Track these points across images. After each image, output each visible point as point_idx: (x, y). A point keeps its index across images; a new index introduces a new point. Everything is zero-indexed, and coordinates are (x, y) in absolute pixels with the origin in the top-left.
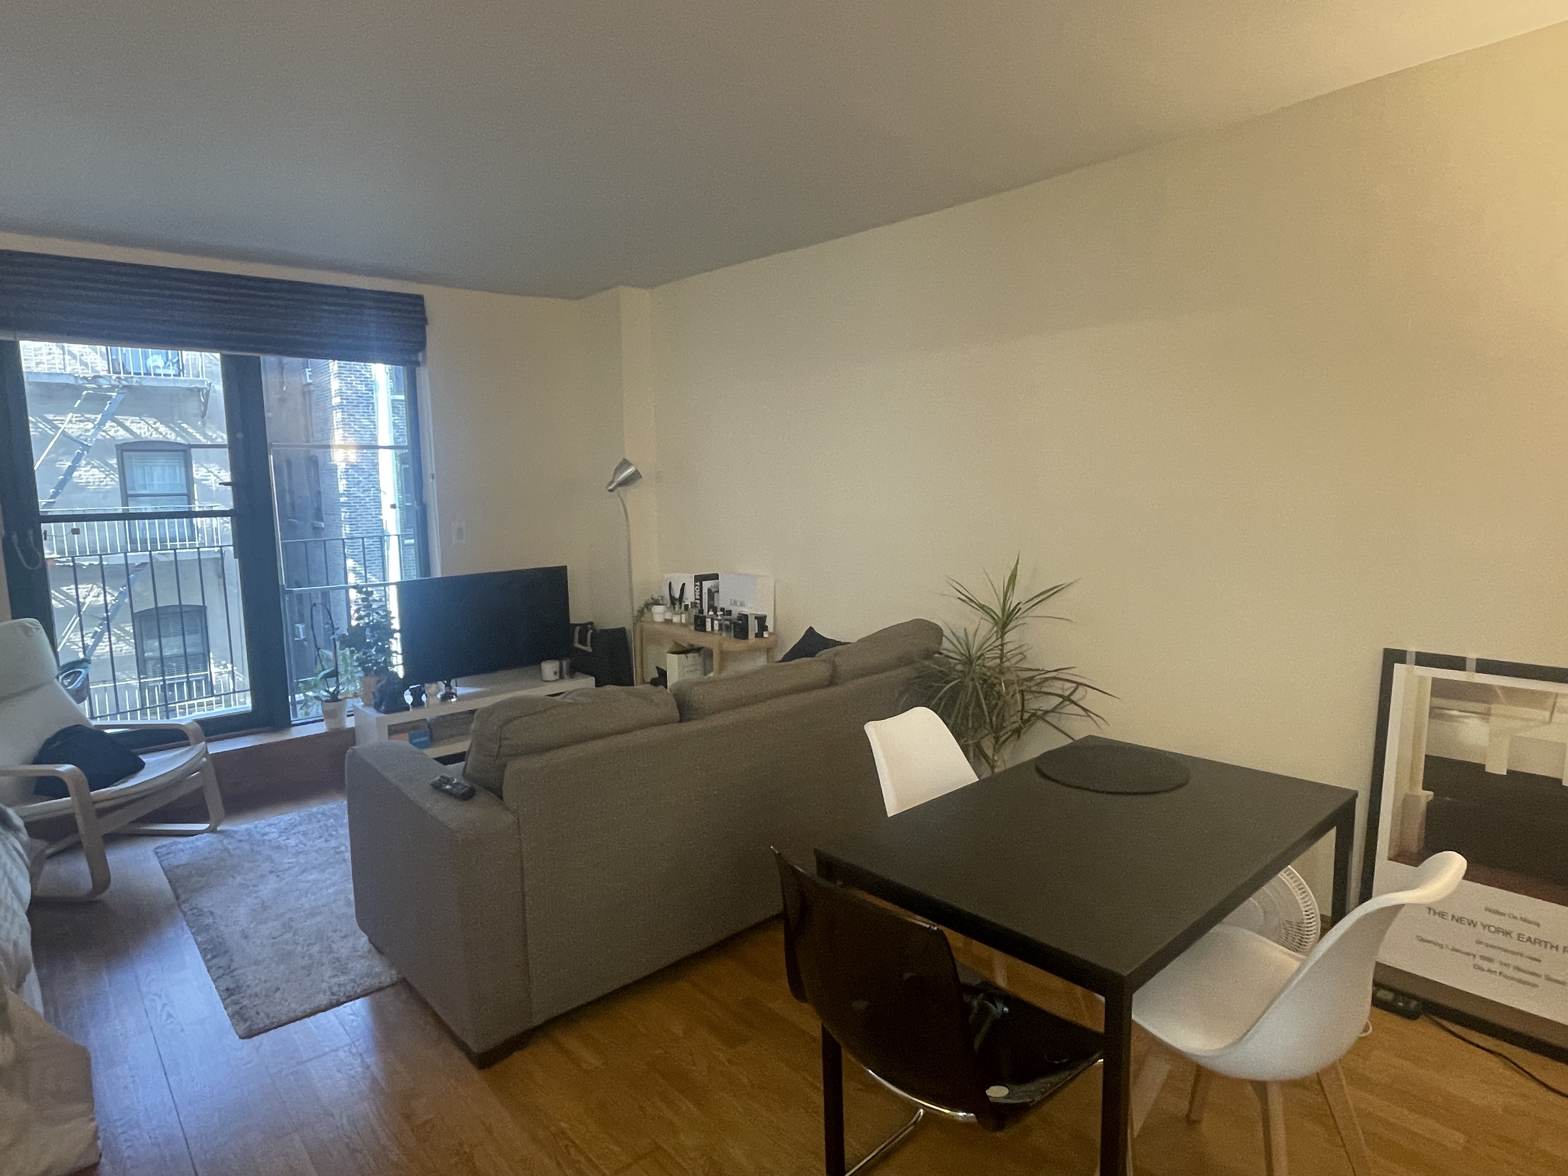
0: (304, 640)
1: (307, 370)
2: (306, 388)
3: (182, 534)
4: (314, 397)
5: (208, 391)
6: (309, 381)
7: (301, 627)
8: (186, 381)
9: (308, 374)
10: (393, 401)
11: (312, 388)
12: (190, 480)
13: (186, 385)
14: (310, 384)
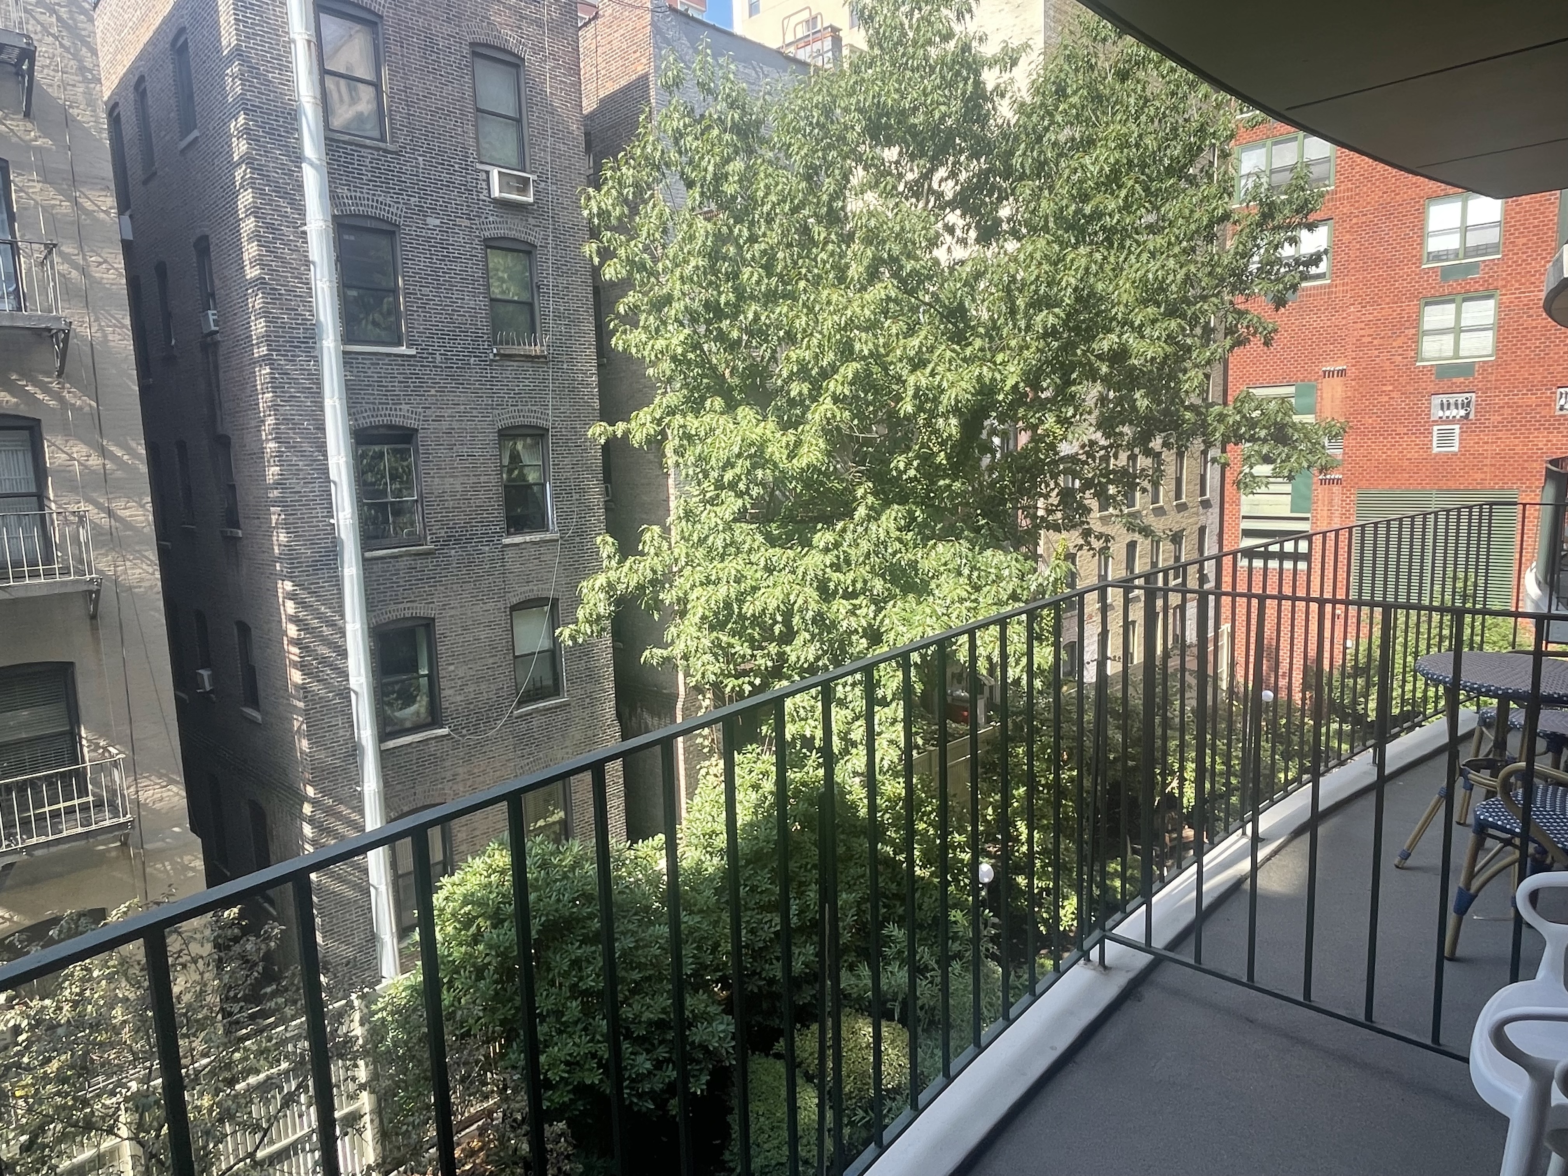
0: (211, 691)
1: (210, 312)
2: (209, 339)
3: (31, 552)
4: (222, 350)
5: (67, 335)
6: (213, 328)
7: (205, 673)
8: (30, 317)
9: (211, 318)
10: (345, 353)
11: (218, 337)
12: (40, 472)
13: (32, 324)
14: (217, 332)
